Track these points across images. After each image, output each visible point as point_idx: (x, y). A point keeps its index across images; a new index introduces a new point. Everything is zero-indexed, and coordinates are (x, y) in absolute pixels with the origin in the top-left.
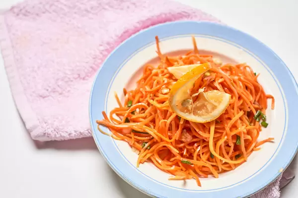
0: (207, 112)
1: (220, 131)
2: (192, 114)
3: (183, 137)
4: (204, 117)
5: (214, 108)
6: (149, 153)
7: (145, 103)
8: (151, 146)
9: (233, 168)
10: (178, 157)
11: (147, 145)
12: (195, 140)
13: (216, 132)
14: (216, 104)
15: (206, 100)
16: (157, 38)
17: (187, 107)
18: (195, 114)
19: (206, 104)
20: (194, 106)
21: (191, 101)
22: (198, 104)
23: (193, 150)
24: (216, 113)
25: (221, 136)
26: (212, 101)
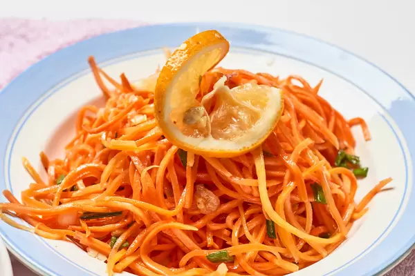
0: (242, 127)
1: (278, 173)
2: (211, 136)
3: (200, 200)
4: (239, 138)
5: (254, 117)
6: (129, 256)
7: (97, 163)
8: (130, 240)
9: (324, 253)
10: (197, 251)
11: (120, 240)
12: (225, 207)
13: (269, 178)
14: (256, 109)
15: (233, 104)
16: (92, 62)
17: (198, 123)
18: (216, 136)
19: (235, 111)
20: (211, 119)
21: (202, 109)
22: (219, 113)
23: (226, 232)
24: (261, 129)
25: (281, 184)
26: (248, 104)
